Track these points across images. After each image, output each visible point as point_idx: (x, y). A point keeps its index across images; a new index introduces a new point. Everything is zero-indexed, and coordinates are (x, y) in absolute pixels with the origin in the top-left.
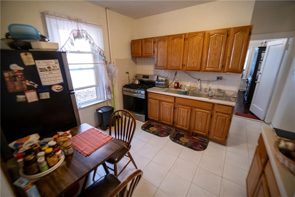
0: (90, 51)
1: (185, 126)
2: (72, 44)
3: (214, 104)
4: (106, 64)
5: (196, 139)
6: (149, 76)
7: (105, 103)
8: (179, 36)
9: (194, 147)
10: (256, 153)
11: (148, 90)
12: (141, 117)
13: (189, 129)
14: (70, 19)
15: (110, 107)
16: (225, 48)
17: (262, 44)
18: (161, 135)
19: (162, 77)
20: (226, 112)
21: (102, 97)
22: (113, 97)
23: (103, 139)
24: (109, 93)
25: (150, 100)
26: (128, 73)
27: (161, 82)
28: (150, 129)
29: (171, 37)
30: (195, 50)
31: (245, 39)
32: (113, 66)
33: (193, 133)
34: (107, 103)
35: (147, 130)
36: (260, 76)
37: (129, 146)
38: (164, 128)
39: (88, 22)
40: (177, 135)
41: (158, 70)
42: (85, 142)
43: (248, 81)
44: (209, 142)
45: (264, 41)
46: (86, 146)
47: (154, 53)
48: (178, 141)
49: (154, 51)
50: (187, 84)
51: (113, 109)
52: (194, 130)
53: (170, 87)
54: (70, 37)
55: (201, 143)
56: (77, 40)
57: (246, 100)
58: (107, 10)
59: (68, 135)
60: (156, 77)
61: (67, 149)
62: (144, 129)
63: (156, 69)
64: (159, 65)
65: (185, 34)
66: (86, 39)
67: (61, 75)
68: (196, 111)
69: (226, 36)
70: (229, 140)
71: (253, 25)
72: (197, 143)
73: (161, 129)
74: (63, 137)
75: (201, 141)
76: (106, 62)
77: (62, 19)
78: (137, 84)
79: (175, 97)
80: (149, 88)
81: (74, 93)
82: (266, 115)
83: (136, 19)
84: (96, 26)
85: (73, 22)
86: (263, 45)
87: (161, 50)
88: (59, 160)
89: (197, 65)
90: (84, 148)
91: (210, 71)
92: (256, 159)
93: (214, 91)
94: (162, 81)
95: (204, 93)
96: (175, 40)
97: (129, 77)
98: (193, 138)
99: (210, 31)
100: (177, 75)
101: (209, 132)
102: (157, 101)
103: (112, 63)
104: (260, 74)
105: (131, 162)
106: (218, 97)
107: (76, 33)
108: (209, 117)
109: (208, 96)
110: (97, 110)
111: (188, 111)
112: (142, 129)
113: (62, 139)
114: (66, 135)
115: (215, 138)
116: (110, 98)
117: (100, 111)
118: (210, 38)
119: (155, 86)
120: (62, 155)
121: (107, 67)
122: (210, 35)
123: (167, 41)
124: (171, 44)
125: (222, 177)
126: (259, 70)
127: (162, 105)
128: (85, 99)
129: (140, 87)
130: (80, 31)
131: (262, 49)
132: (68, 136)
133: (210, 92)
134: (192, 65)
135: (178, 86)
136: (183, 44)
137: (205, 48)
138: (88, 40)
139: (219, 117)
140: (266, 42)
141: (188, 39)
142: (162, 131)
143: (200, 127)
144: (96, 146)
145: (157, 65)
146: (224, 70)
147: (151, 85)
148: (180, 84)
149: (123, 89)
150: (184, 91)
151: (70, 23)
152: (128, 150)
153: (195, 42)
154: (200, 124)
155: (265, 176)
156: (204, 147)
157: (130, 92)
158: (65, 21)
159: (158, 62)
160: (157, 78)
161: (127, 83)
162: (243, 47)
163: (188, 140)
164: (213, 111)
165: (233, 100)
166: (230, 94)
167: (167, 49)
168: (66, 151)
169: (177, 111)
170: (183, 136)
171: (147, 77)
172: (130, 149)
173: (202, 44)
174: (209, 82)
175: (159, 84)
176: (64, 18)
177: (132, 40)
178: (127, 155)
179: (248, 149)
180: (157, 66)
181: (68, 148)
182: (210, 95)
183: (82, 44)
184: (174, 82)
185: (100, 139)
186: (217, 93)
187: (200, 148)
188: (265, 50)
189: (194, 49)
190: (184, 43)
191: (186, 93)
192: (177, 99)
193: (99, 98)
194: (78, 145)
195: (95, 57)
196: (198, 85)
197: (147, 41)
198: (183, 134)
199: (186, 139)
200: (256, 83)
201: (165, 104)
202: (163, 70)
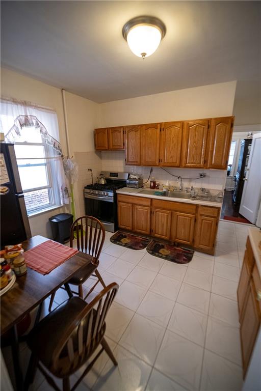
0: (41, 141)
1: (165, 234)
2: (18, 133)
3: (197, 206)
4: (63, 159)
5: (178, 250)
6: (117, 174)
7: (61, 209)
8: (154, 126)
9: (177, 260)
10: (245, 258)
11: (118, 192)
12: (110, 226)
13: (170, 238)
14: (15, 102)
15: (68, 214)
16: (207, 140)
17: (248, 135)
18: (135, 247)
19: (135, 175)
20: (212, 215)
21: (56, 202)
22: (71, 201)
23: (65, 253)
24: (67, 196)
25: (121, 203)
26: (91, 170)
27: (134, 181)
28: (122, 241)
29: (144, 127)
30: (173, 142)
31: (227, 131)
32: (72, 161)
33: (174, 243)
34: (64, 210)
35: (118, 242)
36: (247, 172)
37: (96, 262)
38: (139, 239)
39: (39, 106)
40: (155, 246)
41: (129, 166)
42: (40, 258)
43: (236, 179)
44: (194, 252)
45: (250, 133)
46: (43, 262)
47: (124, 145)
48: (157, 254)
49: (124, 143)
50: (166, 183)
51: (72, 217)
52: (176, 239)
53: (145, 186)
54: (14, 125)
55: (185, 254)
56: (24, 128)
57: (235, 200)
58: (64, 91)
59: (20, 249)
60: (128, 174)
61: (19, 267)
62: (113, 241)
63: (126, 164)
64: (130, 159)
65: (161, 124)
66: (36, 127)
67: (7, 173)
68: (178, 216)
69: (207, 127)
70: (217, 248)
71: (234, 117)
72: (180, 254)
73: (136, 241)
74: (12, 252)
75: (185, 252)
76: (62, 156)
77: (5, 101)
78: (103, 183)
79: (151, 199)
80: (119, 189)
81: (23, 196)
82: (257, 217)
83: (100, 103)
84: (49, 111)
85: (19, 106)
86: (249, 138)
87: (132, 142)
88: (9, 282)
89: (176, 160)
90: (41, 265)
91: (191, 167)
92: (245, 266)
93: (196, 191)
94: (135, 179)
95: (186, 193)
96: (150, 131)
97: (92, 176)
98: (175, 249)
99: (189, 121)
100: (153, 172)
101: (193, 240)
102: (130, 205)
103: (70, 157)
104: (248, 170)
105: (99, 282)
106: (202, 198)
107: (23, 119)
108: (193, 221)
109: (190, 197)
110: (50, 219)
111: (167, 216)
112: (111, 241)
113: (11, 255)
114: (17, 249)
115: (201, 246)
116: (67, 202)
117: (54, 220)
118: (189, 129)
119: (126, 186)
120: (12, 275)
121: (63, 163)
122: (189, 126)
123: (139, 131)
124: (144, 134)
125: (211, 292)
126: (247, 166)
127: (136, 210)
128: (30, 206)
129: (107, 187)
130: (29, 117)
131: (248, 142)
132: (19, 251)
133: (193, 192)
134: (170, 160)
135: (154, 186)
136: (158, 135)
137: (185, 140)
138: (39, 129)
139: (203, 221)
140: (252, 134)
141: (165, 130)
142: (137, 242)
143: (183, 235)
144: (56, 262)
145: (128, 159)
146: (207, 165)
147: (121, 185)
148: (157, 183)
149: (84, 190)
150: (162, 191)
151: (15, 106)
152: (96, 267)
153: (173, 134)
154: (183, 231)
155: (253, 281)
156: (189, 259)
157: (95, 194)
158: (8, 105)
159: (130, 157)
160: (129, 177)
161: (90, 183)
162: (226, 140)
163: (170, 252)
164: (196, 214)
165: (219, 200)
166: (215, 194)
167: (139, 141)
168: (17, 269)
169: (154, 217)
170: (163, 247)
171: (116, 175)
172: (98, 265)
173: (180, 136)
174: (190, 180)
175: (132, 184)
176: (8, 100)
177: (95, 129)
178: (94, 273)
179: (239, 258)
180: (128, 161)
181: (20, 265)
182: (192, 196)
183: (31, 134)
184: (150, 180)
185: (61, 253)
186: (200, 193)
187: (184, 260)
188: (251, 143)
189: (171, 141)
190: (160, 134)
191: (164, 194)
192: (154, 202)
193: (53, 203)
194: (32, 262)
195: (47, 150)
196: (178, 184)
197: (115, 131)
198: (163, 244)
199: (166, 251)
200: (244, 181)
201: (140, 208)
202: (135, 167)
